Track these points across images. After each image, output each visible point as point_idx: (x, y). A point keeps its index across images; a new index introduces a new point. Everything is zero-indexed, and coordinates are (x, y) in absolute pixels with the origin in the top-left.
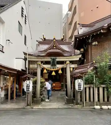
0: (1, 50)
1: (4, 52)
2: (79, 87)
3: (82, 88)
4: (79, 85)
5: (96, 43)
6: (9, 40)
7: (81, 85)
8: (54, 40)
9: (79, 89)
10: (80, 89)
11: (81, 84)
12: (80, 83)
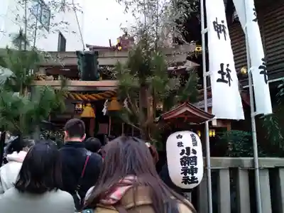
2: (185, 171)
3: (199, 175)
4: (187, 159)
7: (195, 158)
9: (186, 181)
10: (194, 180)
11: (194, 152)
12: (188, 149)
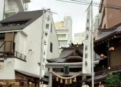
0: (24, 59)
1: (26, 61)
5: (113, 48)
6: (31, 50)
8: (77, 46)
